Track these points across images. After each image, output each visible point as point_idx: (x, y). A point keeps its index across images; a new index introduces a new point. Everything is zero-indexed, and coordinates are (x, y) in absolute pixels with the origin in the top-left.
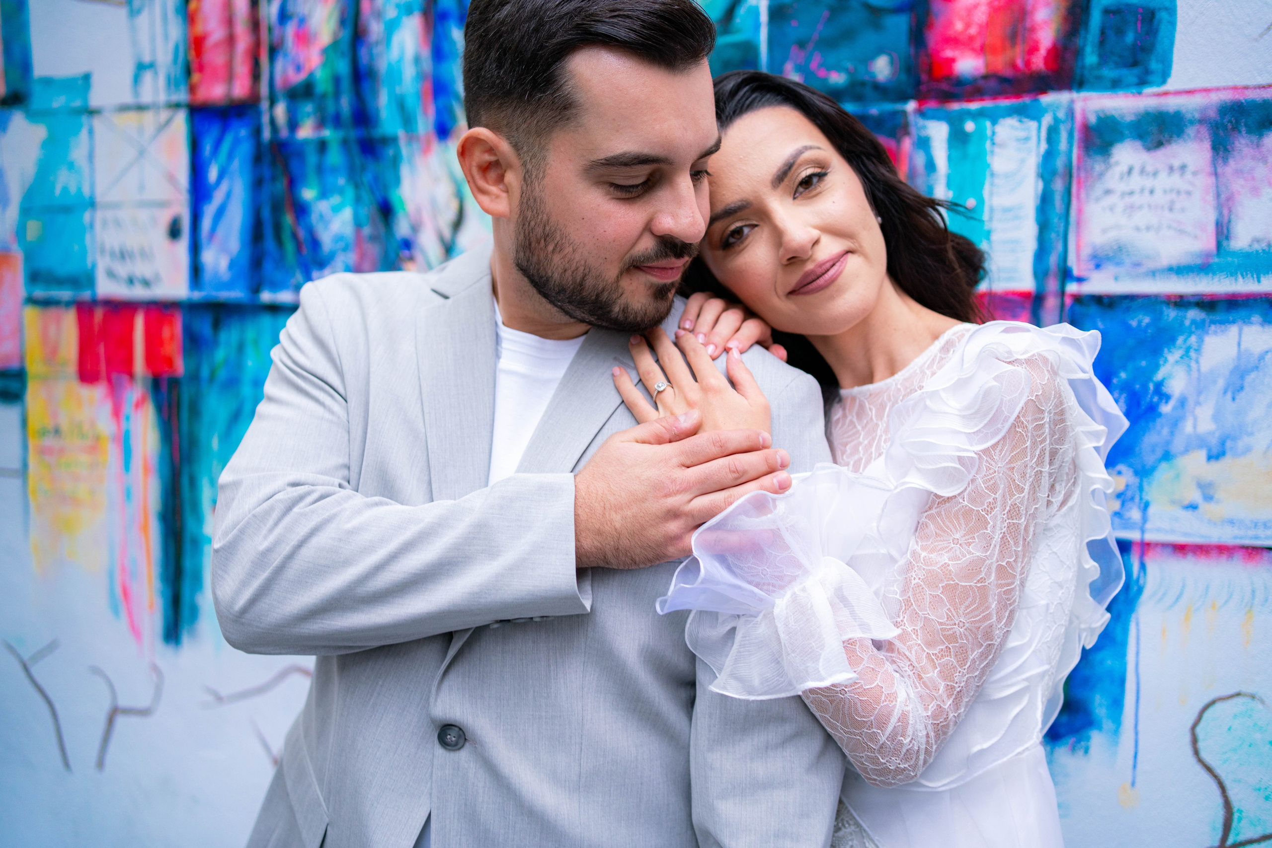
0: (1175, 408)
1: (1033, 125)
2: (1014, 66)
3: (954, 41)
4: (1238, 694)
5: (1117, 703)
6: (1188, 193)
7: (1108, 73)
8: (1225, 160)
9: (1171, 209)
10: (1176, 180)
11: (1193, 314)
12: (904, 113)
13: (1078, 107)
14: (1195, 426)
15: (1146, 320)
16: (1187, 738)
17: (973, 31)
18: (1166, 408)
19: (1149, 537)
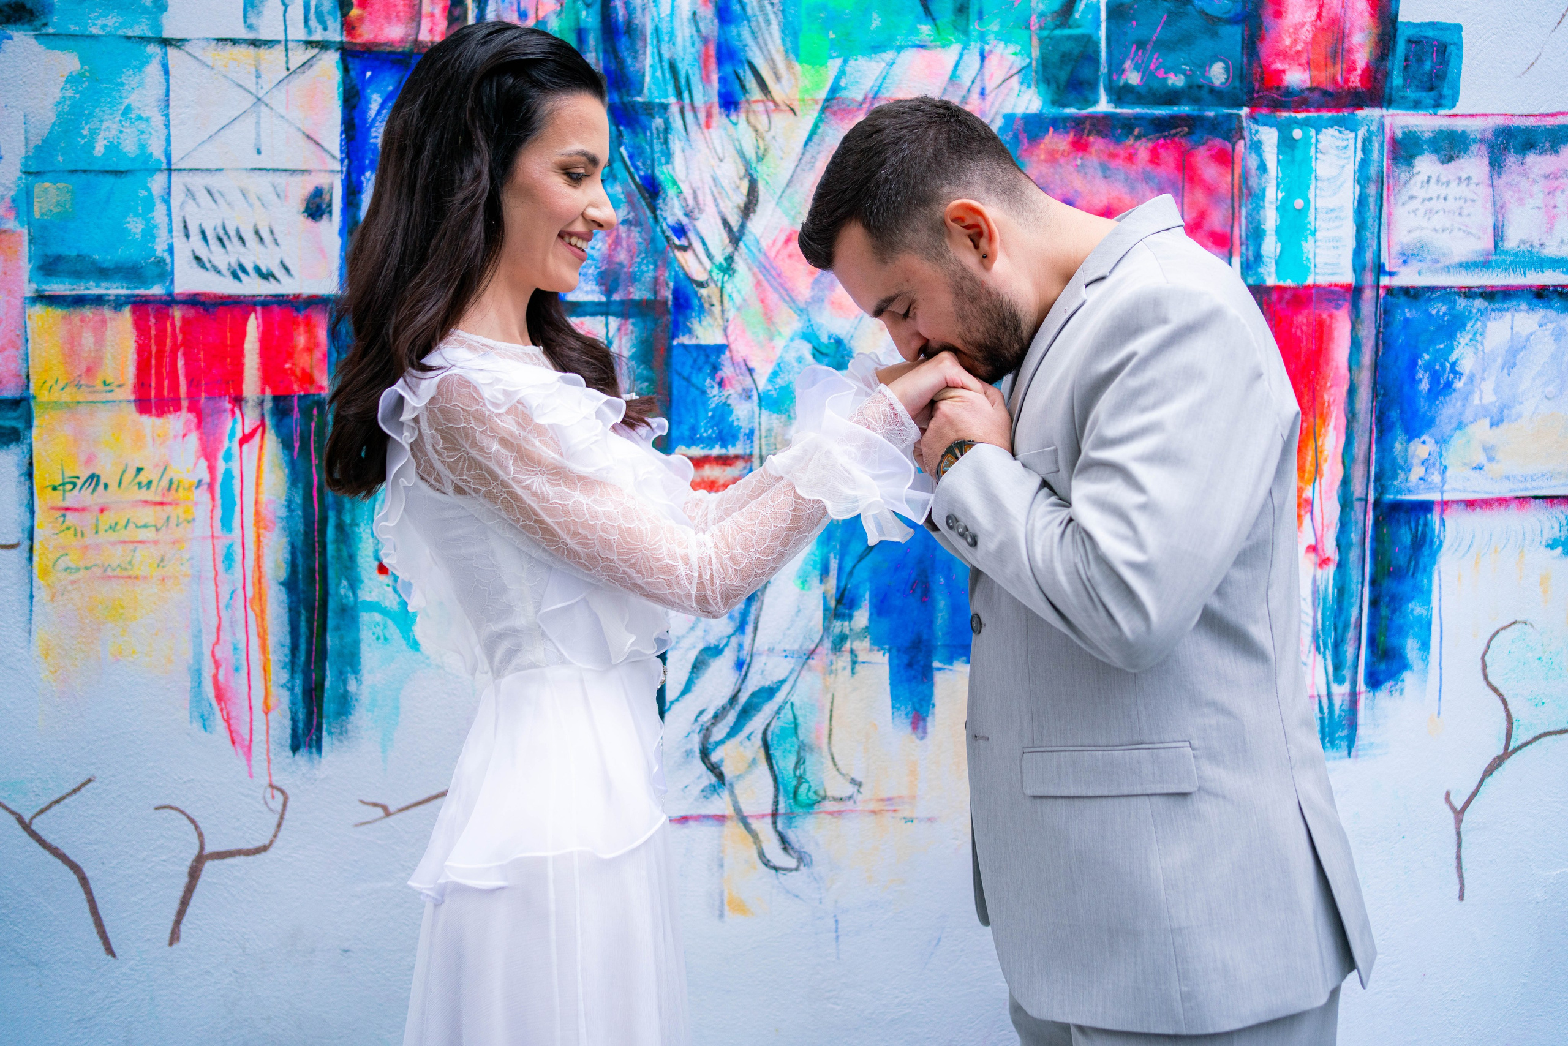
0: (1465, 384)
1: (1353, 135)
2: (1335, 82)
3: (1283, 55)
4: (1514, 623)
5: (1425, 646)
6: (1473, 201)
7: (1411, 94)
8: (1499, 174)
9: (1460, 214)
10: (1463, 190)
11: (1479, 303)
12: (1239, 116)
13: (1387, 122)
14: (1481, 399)
15: (1444, 309)
16: (1479, 666)
17: (1299, 47)
18: (1459, 385)
19: (1446, 497)
